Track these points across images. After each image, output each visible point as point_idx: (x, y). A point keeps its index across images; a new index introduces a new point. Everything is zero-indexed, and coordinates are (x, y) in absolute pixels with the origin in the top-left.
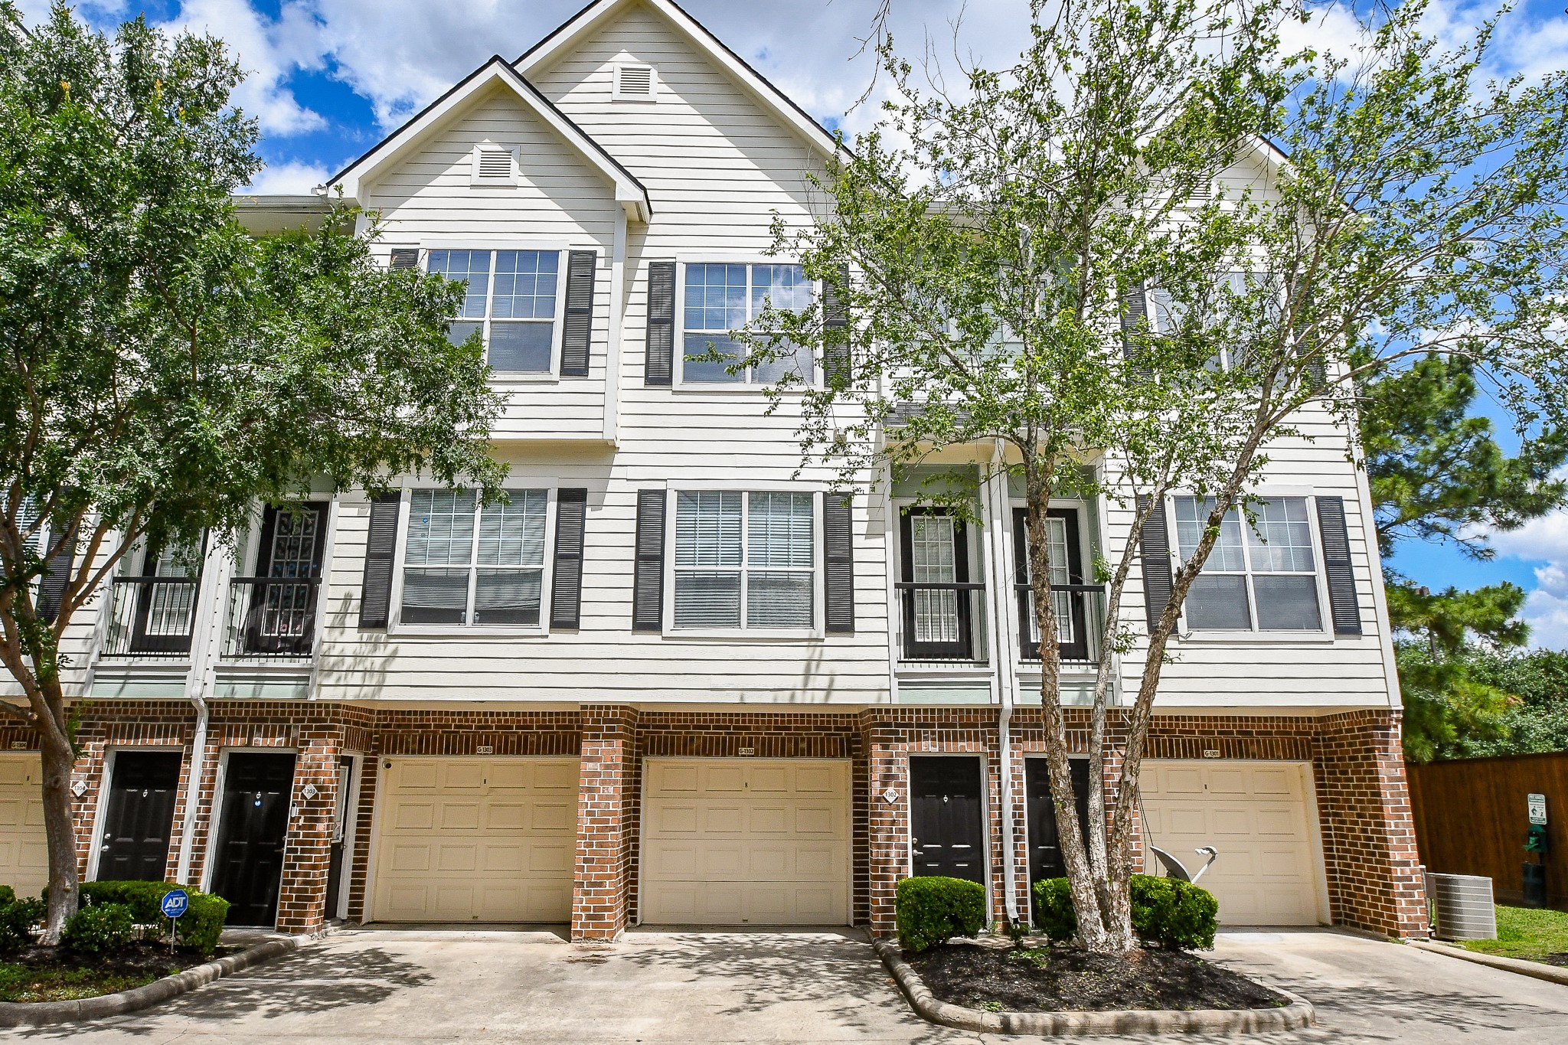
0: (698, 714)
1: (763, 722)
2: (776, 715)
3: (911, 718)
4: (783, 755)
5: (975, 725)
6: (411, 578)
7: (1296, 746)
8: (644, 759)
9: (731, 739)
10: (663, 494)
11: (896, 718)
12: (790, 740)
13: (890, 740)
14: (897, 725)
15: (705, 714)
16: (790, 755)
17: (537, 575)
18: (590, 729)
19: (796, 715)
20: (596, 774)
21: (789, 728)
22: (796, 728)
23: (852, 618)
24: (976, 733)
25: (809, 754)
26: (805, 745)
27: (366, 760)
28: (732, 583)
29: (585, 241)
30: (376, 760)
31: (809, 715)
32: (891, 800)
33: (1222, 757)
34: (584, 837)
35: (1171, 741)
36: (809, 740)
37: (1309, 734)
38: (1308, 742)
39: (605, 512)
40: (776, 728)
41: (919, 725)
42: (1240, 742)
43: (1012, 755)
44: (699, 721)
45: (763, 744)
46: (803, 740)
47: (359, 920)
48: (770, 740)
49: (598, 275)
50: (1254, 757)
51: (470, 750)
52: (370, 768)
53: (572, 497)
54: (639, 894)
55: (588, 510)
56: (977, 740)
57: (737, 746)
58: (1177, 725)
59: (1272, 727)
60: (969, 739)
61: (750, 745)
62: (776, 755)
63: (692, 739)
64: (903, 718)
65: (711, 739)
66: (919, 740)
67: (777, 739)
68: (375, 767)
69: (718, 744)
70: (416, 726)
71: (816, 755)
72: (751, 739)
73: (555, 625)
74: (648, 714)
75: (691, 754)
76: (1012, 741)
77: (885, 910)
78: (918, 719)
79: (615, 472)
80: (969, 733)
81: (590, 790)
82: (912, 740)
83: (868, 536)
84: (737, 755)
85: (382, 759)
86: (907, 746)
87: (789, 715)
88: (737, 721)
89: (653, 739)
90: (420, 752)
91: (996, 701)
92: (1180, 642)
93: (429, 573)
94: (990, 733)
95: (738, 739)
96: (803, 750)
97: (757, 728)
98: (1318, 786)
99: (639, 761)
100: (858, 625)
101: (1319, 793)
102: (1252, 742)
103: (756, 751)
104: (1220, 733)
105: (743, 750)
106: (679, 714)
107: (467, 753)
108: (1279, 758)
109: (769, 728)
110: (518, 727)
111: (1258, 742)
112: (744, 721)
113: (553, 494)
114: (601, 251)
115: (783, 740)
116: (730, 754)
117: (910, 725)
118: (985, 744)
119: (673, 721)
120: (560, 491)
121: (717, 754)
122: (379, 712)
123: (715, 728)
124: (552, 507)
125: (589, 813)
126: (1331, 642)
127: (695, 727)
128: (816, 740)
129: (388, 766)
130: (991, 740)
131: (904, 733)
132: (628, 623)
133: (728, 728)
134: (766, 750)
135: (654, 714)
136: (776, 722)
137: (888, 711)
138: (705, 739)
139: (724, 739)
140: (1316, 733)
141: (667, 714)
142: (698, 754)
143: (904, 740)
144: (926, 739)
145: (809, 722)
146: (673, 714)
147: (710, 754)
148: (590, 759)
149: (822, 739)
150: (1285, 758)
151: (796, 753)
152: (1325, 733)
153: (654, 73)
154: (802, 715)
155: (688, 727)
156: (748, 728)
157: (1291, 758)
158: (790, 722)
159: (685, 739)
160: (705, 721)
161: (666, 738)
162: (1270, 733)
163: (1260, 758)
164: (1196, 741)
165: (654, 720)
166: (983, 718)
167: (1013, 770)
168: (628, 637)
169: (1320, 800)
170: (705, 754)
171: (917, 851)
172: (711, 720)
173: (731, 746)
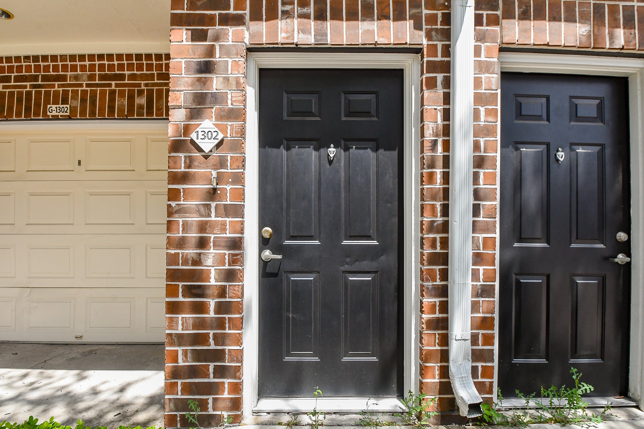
1: (83, 68)
2: (101, 57)
4: (111, 117)
9: (38, 94)
12: (122, 94)
13: (210, 21)
16: (124, 117)
21: (122, 77)
22: (132, 77)
26: (144, 101)
32: (207, 146)
36: (150, 92)
40: (102, 77)
43: (477, 52)
45: (83, 100)
46: (141, 93)
48: (94, 94)
56: (400, 16)
57: (47, 105)
61: (65, 101)
62: (102, 115)
65: (11, 94)
66: (271, 16)
67: (103, 93)
69: (20, 100)
72: (66, 93)
76: (478, 21)
77: (193, 372)
82: (256, 18)
84: (47, 118)
86: (247, 35)
87: (120, 57)
88: (46, 68)
95: (47, 94)
96: (141, 107)
97: (76, 78)
103: (73, 110)
105: (54, 109)
109: (92, 77)
112: (56, 68)
115: (112, 93)
116: (37, 117)
118: (418, 26)
123: (17, 79)
130: (432, 19)
133: (35, 78)
134: (86, 107)
136: (102, 67)
139: (29, 94)
143: (238, 20)
144: (287, 14)
156: (64, 78)
158: (121, 67)
167: (477, 83)
171: (267, 253)
172: (11, 69)
173: (38, 105)
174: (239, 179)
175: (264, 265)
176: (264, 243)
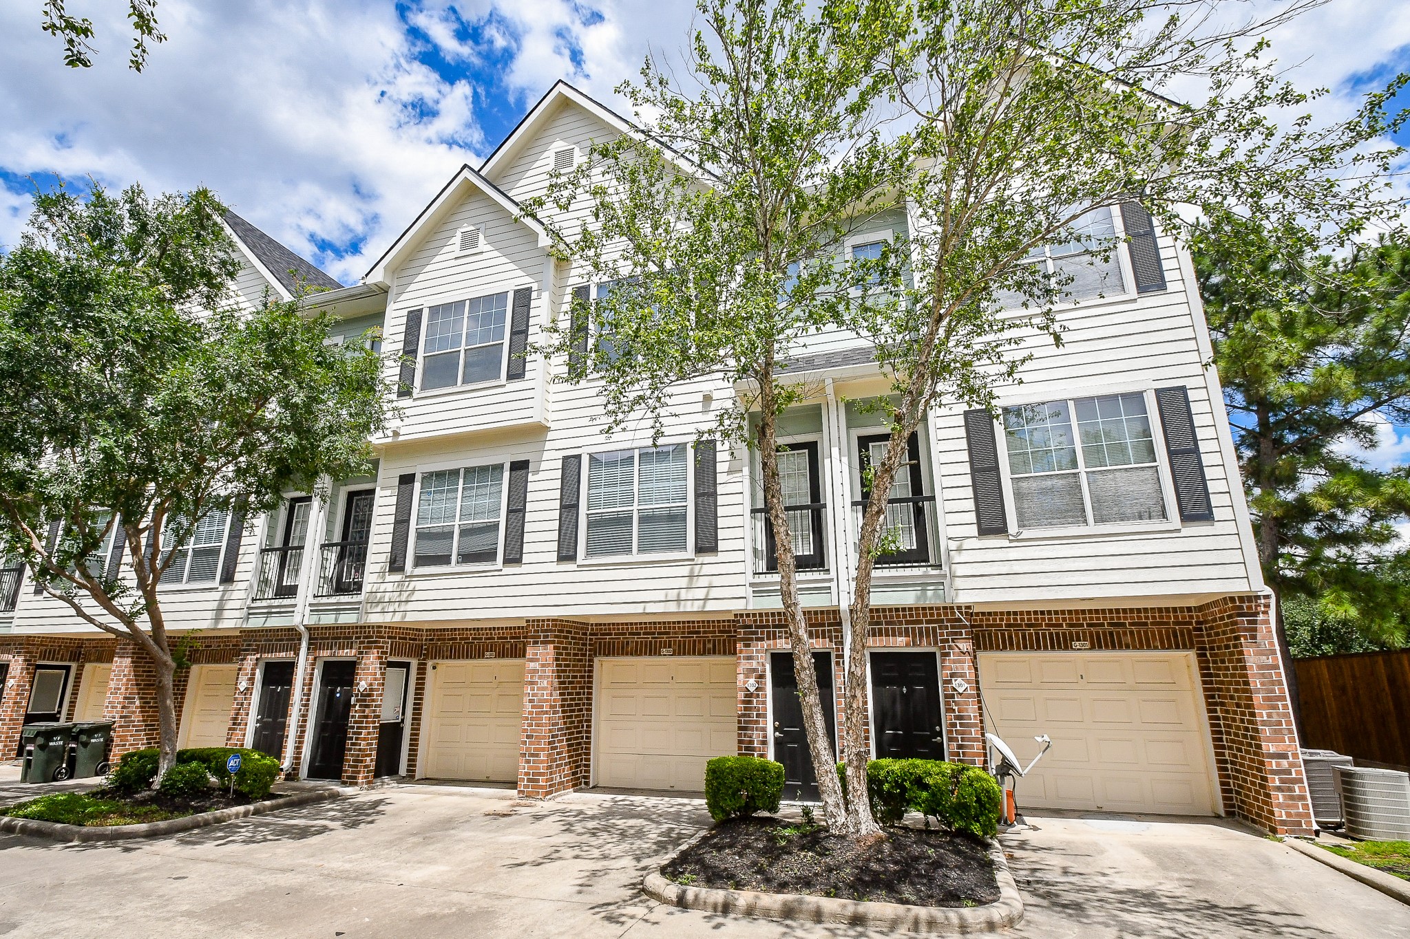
0: (631, 624)
1: (679, 628)
2: (688, 622)
3: (767, 621)
4: (694, 654)
5: (823, 625)
6: (421, 536)
7: (1175, 636)
8: (596, 660)
9: (656, 642)
10: (579, 457)
11: (755, 621)
12: (699, 641)
13: (751, 639)
14: (757, 627)
15: (636, 624)
16: (699, 654)
17: (496, 526)
18: (533, 637)
19: (703, 622)
20: (535, 671)
21: (698, 632)
22: (705, 632)
23: (716, 540)
24: (823, 631)
25: (714, 653)
26: (711, 646)
27: (419, 664)
28: (626, 520)
29: (525, 281)
30: (425, 664)
31: (713, 622)
32: (752, 689)
33: (1092, 648)
34: (527, 719)
35: (1037, 634)
36: (714, 641)
37: (1191, 623)
38: (1189, 631)
39: (541, 476)
40: (689, 633)
41: (775, 627)
42: (1111, 634)
44: (632, 628)
45: (679, 646)
46: (709, 641)
47: (413, 777)
48: (684, 642)
49: (533, 304)
50: (1127, 647)
51: (480, 655)
52: (422, 670)
53: (520, 467)
54: (591, 763)
55: (530, 475)
56: (824, 637)
57: (660, 647)
58: (1043, 619)
59: (1147, 618)
60: (817, 637)
61: (670, 647)
62: (689, 654)
63: (628, 643)
64: (761, 621)
65: (642, 642)
66: (775, 638)
67: (689, 641)
68: (425, 669)
69: (646, 645)
70: (449, 640)
71: (719, 653)
72: (670, 641)
73: (507, 561)
74: (596, 625)
75: (627, 654)
78: (774, 621)
79: (548, 445)
80: (817, 631)
81: (532, 683)
82: (769, 639)
83: (729, 472)
84: (660, 655)
85: (430, 663)
86: (765, 644)
87: (698, 622)
88: (660, 628)
89: (600, 643)
90: (451, 658)
91: (835, 603)
92: (1011, 541)
93: (433, 530)
94: (836, 631)
95: (661, 642)
96: (709, 649)
97: (675, 633)
98: (1203, 675)
99: (591, 660)
100: (722, 545)
101: (1204, 682)
102: (1125, 634)
103: (674, 651)
104: (1088, 625)
105: (664, 651)
106: (618, 624)
107: (479, 657)
108: (1156, 648)
109: (683, 633)
110: (511, 638)
111: (1132, 633)
112: (665, 628)
113: (507, 466)
114: (535, 286)
115: (694, 641)
116: (655, 654)
117: (768, 627)
118: (831, 641)
119: (614, 629)
120: (512, 463)
121: (646, 654)
122: (427, 630)
123: (644, 634)
124: (506, 475)
125: (531, 701)
126: (1179, 531)
127: (630, 634)
128: (719, 640)
129: (434, 668)
130: (837, 637)
131: (762, 633)
132: (554, 556)
133: (654, 633)
134: (681, 650)
135: (600, 624)
136: (689, 627)
137: (748, 615)
138: (637, 642)
139: (651, 642)
140: (1198, 623)
141: (609, 624)
142: (632, 654)
143: (762, 639)
144: (780, 637)
145: (714, 627)
146: (613, 624)
147: (640, 655)
148: (531, 660)
149: (724, 640)
150: (1163, 648)
151: (704, 652)
152: (1206, 622)
153: (577, 150)
154: (708, 622)
155: (625, 634)
156: (668, 633)
157: (1170, 647)
158: (699, 627)
159: (623, 642)
160: (637, 629)
161: (609, 643)
162: (1146, 624)
163: (1135, 648)
164: (1064, 634)
165: (601, 629)
166: (829, 619)
168: (555, 567)
169: (1205, 690)
170: (637, 655)
171: (777, 733)
172: (641, 628)
173: (655, 648)
174: (764, 703)
175: (776, 739)
176: (776, 729)
